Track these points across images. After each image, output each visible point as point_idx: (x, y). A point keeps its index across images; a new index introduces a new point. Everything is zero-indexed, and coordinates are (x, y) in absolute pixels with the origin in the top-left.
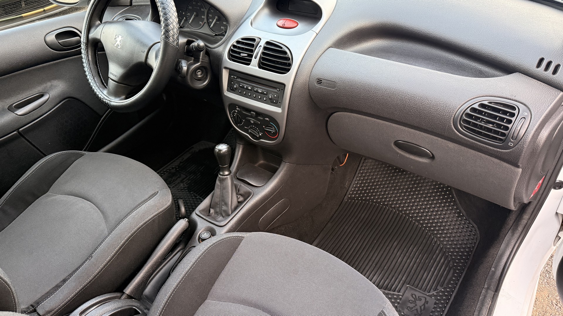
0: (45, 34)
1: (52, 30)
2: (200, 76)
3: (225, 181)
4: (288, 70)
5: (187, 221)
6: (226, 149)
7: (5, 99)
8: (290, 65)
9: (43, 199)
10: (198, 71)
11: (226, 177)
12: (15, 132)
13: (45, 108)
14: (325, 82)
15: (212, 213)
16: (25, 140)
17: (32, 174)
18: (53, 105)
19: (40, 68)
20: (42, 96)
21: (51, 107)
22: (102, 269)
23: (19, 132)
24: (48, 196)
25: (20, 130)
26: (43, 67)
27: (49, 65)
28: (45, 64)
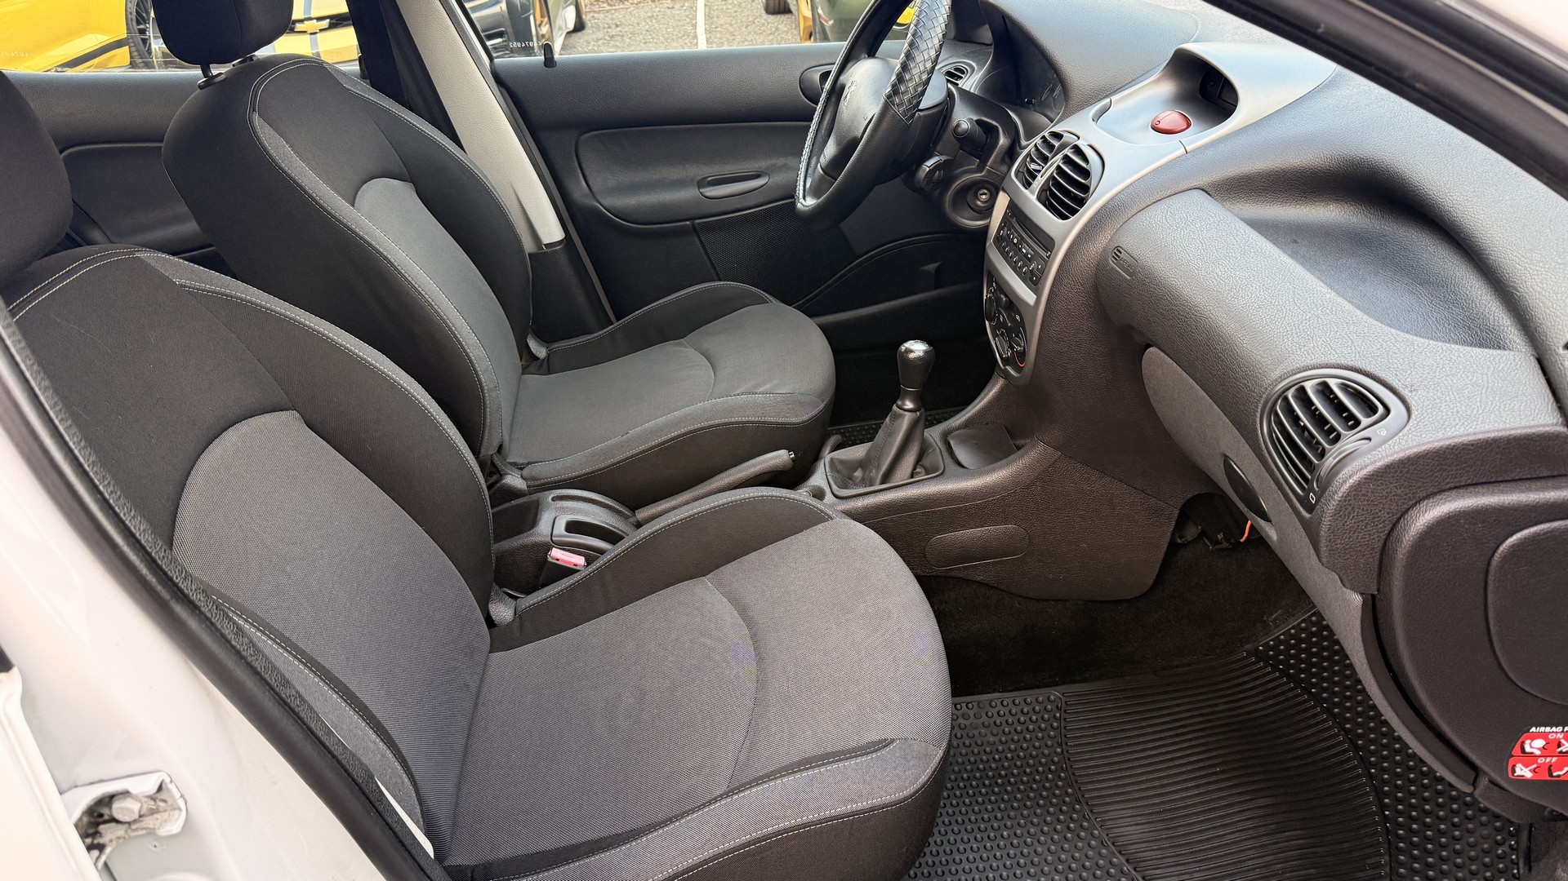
0: (805, 68)
1: (821, 63)
2: (979, 203)
3: (899, 422)
4: (1074, 212)
5: (792, 459)
6: (921, 354)
7: (704, 164)
8: (1081, 202)
9: (669, 347)
10: (981, 192)
11: (901, 412)
12: (688, 223)
13: (751, 200)
14: (1127, 259)
15: (858, 477)
16: (698, 242)
17: (677, 300)
18: (768, 198)
19: (777, 128)
20: (757, 176)
21: (761, 200)
22: (626, 459)
23: (693, 225)
24: (678, 344)
25: (697, 221)
26: (783, 128)
27: (794, 127)
28: (786, 123)
